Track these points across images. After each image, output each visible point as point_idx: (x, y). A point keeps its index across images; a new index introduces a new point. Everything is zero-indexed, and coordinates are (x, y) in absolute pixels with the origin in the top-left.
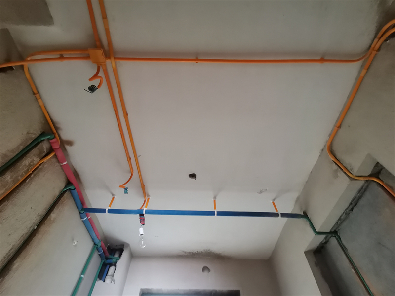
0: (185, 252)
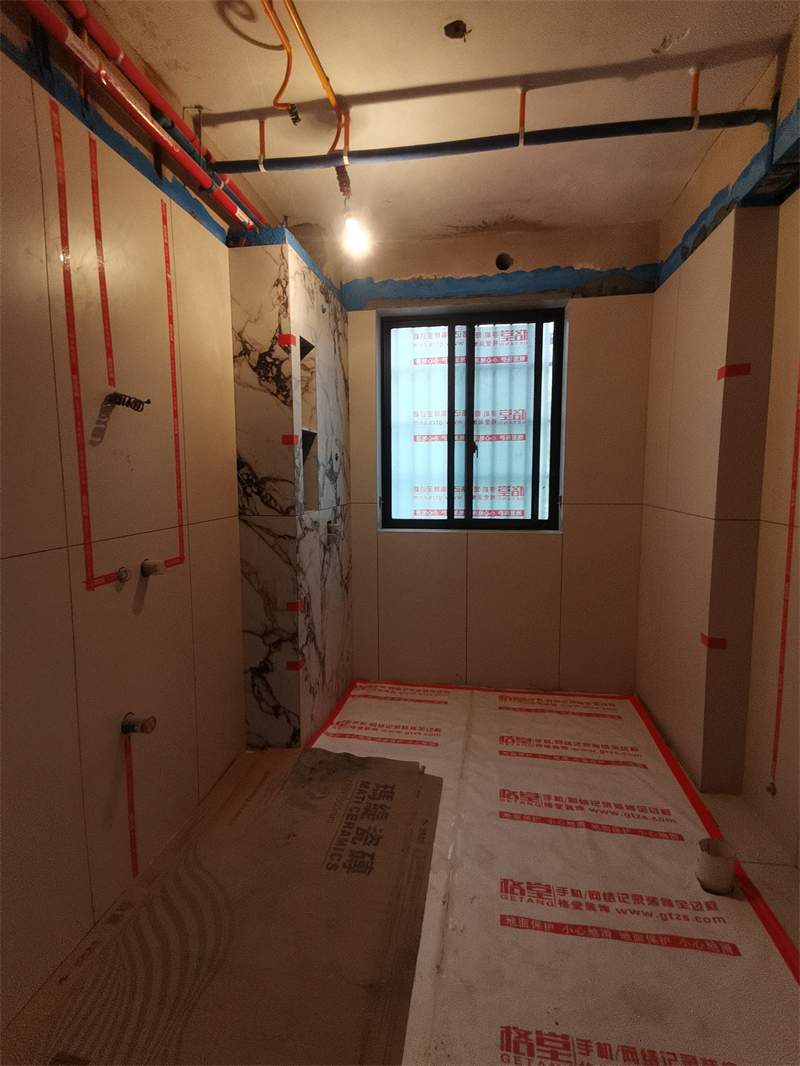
0: (457, 228)
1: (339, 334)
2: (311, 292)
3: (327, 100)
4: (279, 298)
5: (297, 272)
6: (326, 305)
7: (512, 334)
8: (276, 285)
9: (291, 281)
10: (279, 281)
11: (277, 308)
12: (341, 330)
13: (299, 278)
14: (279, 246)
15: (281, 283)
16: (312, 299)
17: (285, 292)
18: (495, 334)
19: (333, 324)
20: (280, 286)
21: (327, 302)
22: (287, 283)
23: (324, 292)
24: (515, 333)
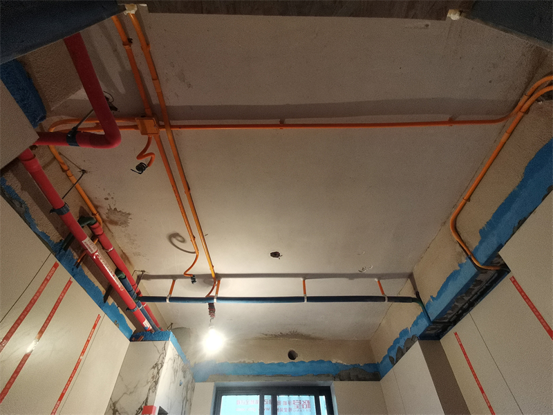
0: (266, 335)
1: (187, 400)
2: (176, 371)
3: (211, 275)
4: (153, 378)
5: (170, 359)
6: (183, 380)
7: (300, 403)
8: (154, 368)
9: (165, 365)
10: (156, 364)
11: (150, 384)
12: (188, 398)
13: (171, 362)
14: (163, 342)
15: (158, 366)
16: (175, 376)
17: (158, 373)
18: (289, 403)
19: (185, 393)
20: (156, 368)
21: (184, 377)
22: (162, 366)
23: (184, 372)
24: (302, 403)
